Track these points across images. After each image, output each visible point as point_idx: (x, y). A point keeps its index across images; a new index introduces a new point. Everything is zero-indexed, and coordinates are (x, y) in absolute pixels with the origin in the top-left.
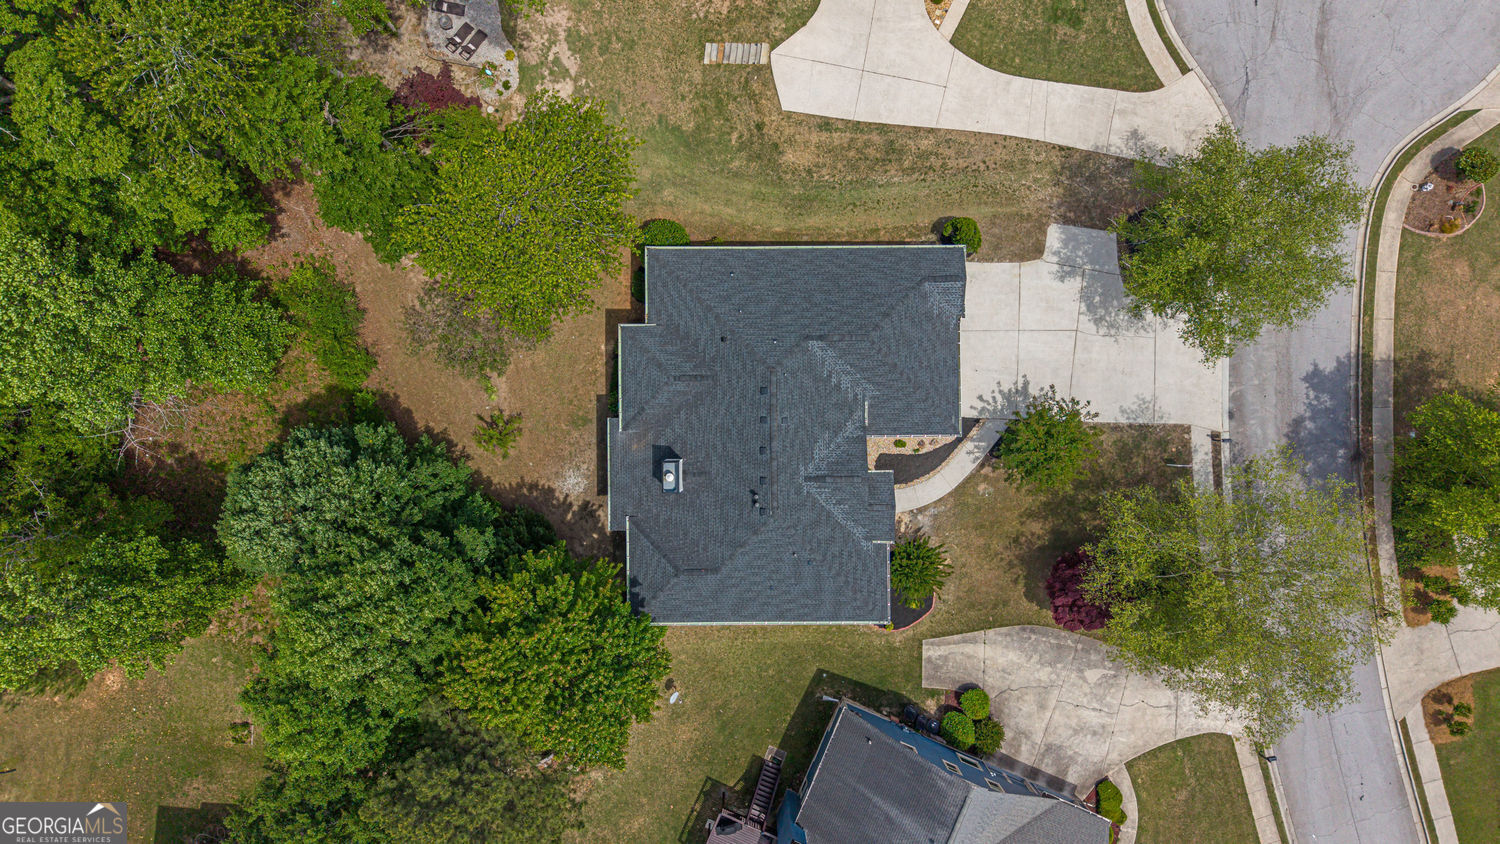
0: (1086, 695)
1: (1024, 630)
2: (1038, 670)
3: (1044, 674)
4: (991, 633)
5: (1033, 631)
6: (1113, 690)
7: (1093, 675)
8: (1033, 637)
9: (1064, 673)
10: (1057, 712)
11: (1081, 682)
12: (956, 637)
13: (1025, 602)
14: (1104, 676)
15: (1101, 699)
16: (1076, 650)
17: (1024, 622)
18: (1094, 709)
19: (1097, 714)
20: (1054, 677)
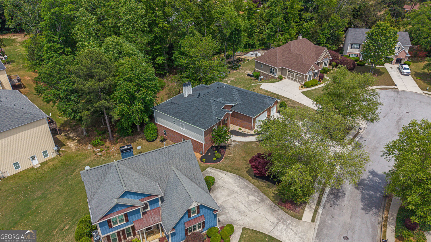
0: (245, 201)
1: (240, 177)
2: (235, 187)
3: (236, 189)
4: (229, 173)
5: (242, 179)
6: (256, 205)
7: (252, 198)
8: (241, 180)
9: (243, 192)
10: (232, 199)
11: (247, 197)
12: (219, 170)
13: (245, 173)
14: (256, 200)
15: (249, 205)
16: (252, 189)
17: (241, 176)
18: (245, 206)
19: (245, 208)
20: (239, 191)
